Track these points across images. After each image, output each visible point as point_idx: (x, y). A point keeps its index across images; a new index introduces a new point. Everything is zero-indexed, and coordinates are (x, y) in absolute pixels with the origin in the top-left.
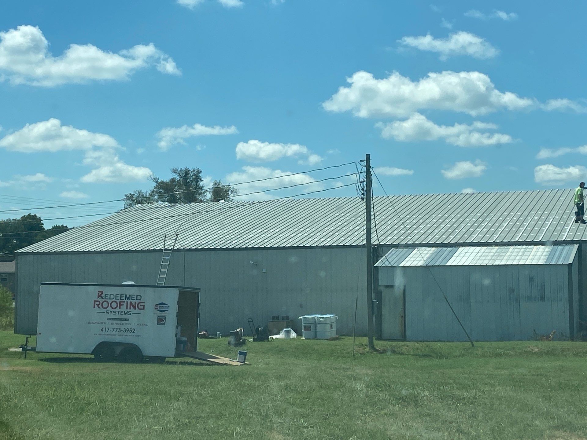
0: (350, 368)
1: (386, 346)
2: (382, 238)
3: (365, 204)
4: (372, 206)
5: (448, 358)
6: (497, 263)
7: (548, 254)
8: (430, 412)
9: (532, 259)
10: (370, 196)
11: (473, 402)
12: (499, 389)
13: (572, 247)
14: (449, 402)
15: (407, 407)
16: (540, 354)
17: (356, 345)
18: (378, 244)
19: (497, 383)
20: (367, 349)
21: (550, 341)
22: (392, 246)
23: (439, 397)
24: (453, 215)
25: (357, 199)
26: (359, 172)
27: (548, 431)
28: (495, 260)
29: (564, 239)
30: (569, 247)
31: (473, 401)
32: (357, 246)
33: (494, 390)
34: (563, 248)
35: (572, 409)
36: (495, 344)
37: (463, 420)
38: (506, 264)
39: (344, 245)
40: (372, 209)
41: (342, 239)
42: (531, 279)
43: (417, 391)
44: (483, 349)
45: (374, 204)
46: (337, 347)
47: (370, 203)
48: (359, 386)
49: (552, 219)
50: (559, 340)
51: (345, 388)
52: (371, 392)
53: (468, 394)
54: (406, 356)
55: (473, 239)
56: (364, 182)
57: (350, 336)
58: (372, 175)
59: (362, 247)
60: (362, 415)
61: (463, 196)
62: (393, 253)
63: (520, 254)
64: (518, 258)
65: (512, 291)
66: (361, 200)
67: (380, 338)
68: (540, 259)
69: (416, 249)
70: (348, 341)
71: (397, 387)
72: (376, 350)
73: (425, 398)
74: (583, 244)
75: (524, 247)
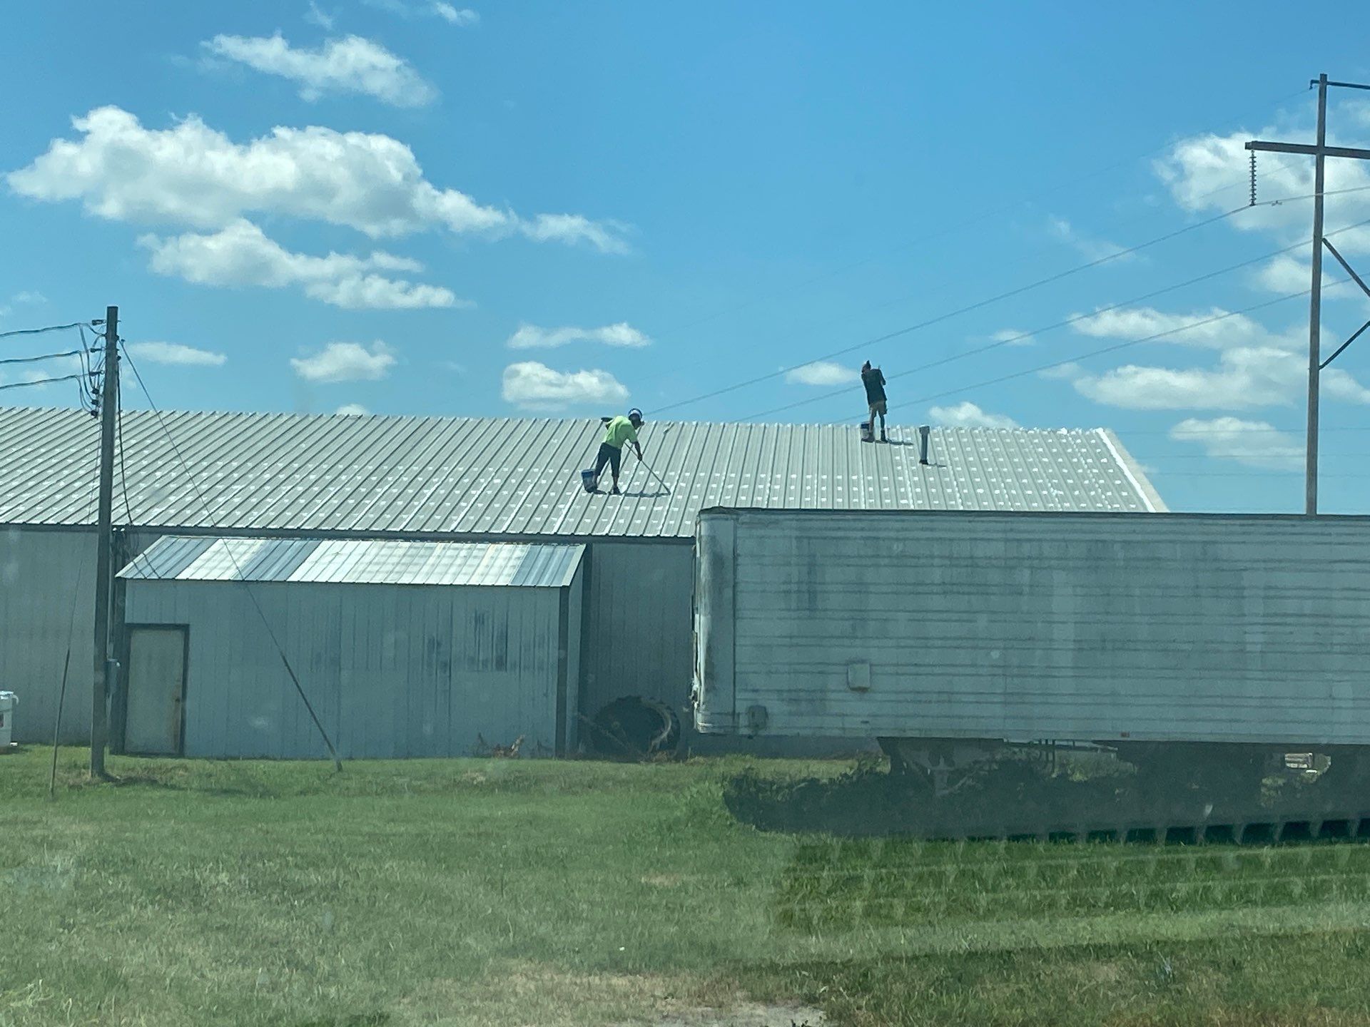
0: (40, 821)
1: (133, 769)
2: (139, 511)
3: (99, 428)
4: (117, 434)
5: (279, 797)
6: (406, 580)
7: (519, 562)
8: (227, 922)
9: (484, 575)
10: (114, 410)
11: (330, 897)
12: (392, 867)
13: (571, 549)
14: (275, 897)
15: (173, 909)
16: (489, 788)
17: (61, 766)
18: (127, 525)
19: (389, 853)
20: (88, 776)
21: (512, 758)
22: (162, 530)
23: (252, 885)
24: (310, 466)
25: (82, 414)
26: (89, 348)
27: (491, 960)
28: (402, 573)
29: (555, 530)
30: (565, 550)
31: (331, 893)
32: (76, 528)
33: (381, 868)
34: (553, 553)
35: (548, 909)
36: (391, 765)
37: (303, 937)
38: (427, 583)
39: (42, 523)
40: (117, 442)
41: (39, 508)
42: (479, 620)
43: (201, 874)
44: (362, 778)
45: (123, 430)
46: (13, 770)
47: (113, 425)
48: (59, 861)
49: (532, 485)
50: (533, 756)
51: (25, 867)
52: (88, 876)
53: (319, 878)
54: (181, 793)
55: (356, 522)
56: (99, 373)
57: (47, 744)
58: (119, 358)
59: (88, 531)
60: (61, 930)
61: (336, 421)
62: (165, 547)
63: (459, 561)
64: (453, 570)
65: (435, 644)
66: (90, 417)
67: (120, 750)
68: (501, 574)
69: (220, 541)
70: (41, 756)
71: (154, 863)
72: (108, 778)
73: (218, 888)
74: (594, 545)
75: (468, 545)
